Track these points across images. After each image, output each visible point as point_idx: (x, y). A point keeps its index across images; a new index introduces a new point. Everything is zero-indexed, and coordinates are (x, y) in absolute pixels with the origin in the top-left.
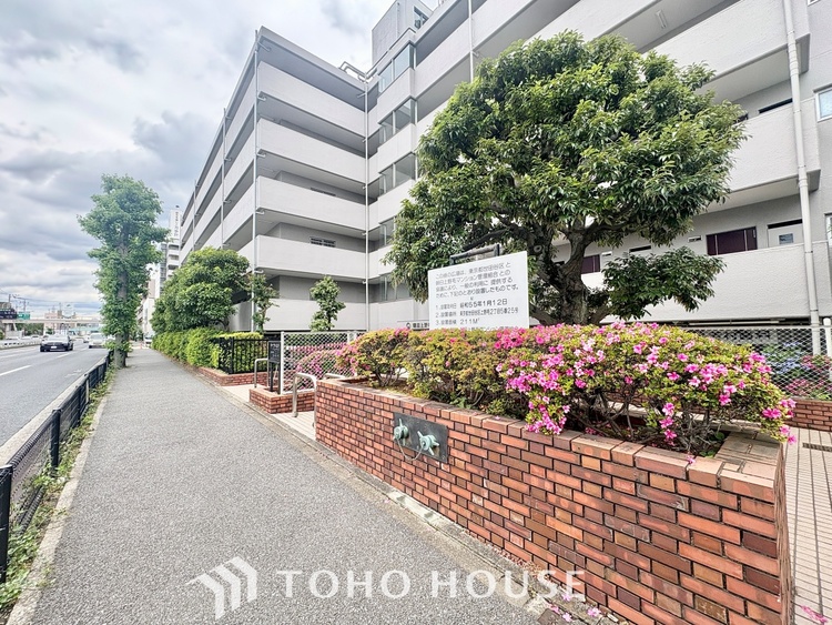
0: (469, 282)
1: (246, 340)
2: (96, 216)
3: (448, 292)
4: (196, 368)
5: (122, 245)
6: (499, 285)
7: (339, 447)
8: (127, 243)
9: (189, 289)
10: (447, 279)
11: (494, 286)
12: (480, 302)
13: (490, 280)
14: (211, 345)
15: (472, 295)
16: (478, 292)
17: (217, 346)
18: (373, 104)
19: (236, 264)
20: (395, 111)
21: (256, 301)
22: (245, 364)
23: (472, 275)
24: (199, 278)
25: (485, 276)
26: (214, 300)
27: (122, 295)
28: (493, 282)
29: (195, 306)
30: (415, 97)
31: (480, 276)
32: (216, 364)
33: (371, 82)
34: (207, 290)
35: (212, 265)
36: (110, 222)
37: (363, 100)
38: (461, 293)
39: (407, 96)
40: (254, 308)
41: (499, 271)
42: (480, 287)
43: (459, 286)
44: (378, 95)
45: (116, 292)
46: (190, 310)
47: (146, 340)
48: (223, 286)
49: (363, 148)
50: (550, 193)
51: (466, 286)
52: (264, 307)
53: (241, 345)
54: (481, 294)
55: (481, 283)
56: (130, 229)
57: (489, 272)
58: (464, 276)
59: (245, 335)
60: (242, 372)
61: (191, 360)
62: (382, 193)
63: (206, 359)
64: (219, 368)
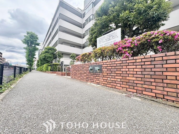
0: (106, 39)
1: (56, 64)
2: (25, 40)
3: (102, 42)
4: (45, 72)
5: (30, 46)
6: (114, 37)
7: (76, 78)
8: (31, 45)
9: (44, 54)
10: (101, 39)
11: (113, 38)
12: (109, 43)
13: (111, 37)
14: (48, 67)
15: (107, 41)
16: (109, 40)
17: (50, 66)
18: (84, 17)
19: (54, 50)
20: (89, 18)
21: (58, 57)
22: (56, 69)
23: (107, 37)
24: (46, 52)
25: (111, 36)
26: (49, 57)
27: (30, 56)
28: (112, 37)
29: (45, 58)
30: (93, 14)
31: (109, 37)
32: (49, 70)
33: (83, 12)
34: (48, 55)
35: (49, 50)
36: (28, 41)
37: (82, 16)
38: (105, 42)
39: (92, 14)
40: (58, 59)
41: (114, 34)
42: (109, 39)
43: (104, 40)
44: (85, 14)
45: (29, 56)
46: (44, 59)
47: (35, 69)
48: (51, 54)
49: (82, 26)
50: (126, 16)
51: (106, 40)
52: (60, 59)
53: (55, 65)
54: (109, 41)
55: (109, 38)
56: (32, 43)
57: (111, 35)
58: (105, 38)
59: (55, 63)
60: (55, 71)
61: (44, 70)
62: (86, 36)
63: (47, 69)
64: (50, 71)
